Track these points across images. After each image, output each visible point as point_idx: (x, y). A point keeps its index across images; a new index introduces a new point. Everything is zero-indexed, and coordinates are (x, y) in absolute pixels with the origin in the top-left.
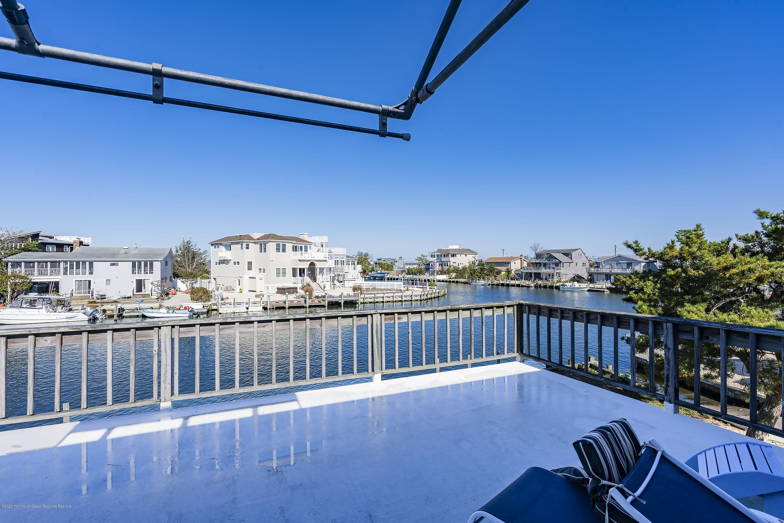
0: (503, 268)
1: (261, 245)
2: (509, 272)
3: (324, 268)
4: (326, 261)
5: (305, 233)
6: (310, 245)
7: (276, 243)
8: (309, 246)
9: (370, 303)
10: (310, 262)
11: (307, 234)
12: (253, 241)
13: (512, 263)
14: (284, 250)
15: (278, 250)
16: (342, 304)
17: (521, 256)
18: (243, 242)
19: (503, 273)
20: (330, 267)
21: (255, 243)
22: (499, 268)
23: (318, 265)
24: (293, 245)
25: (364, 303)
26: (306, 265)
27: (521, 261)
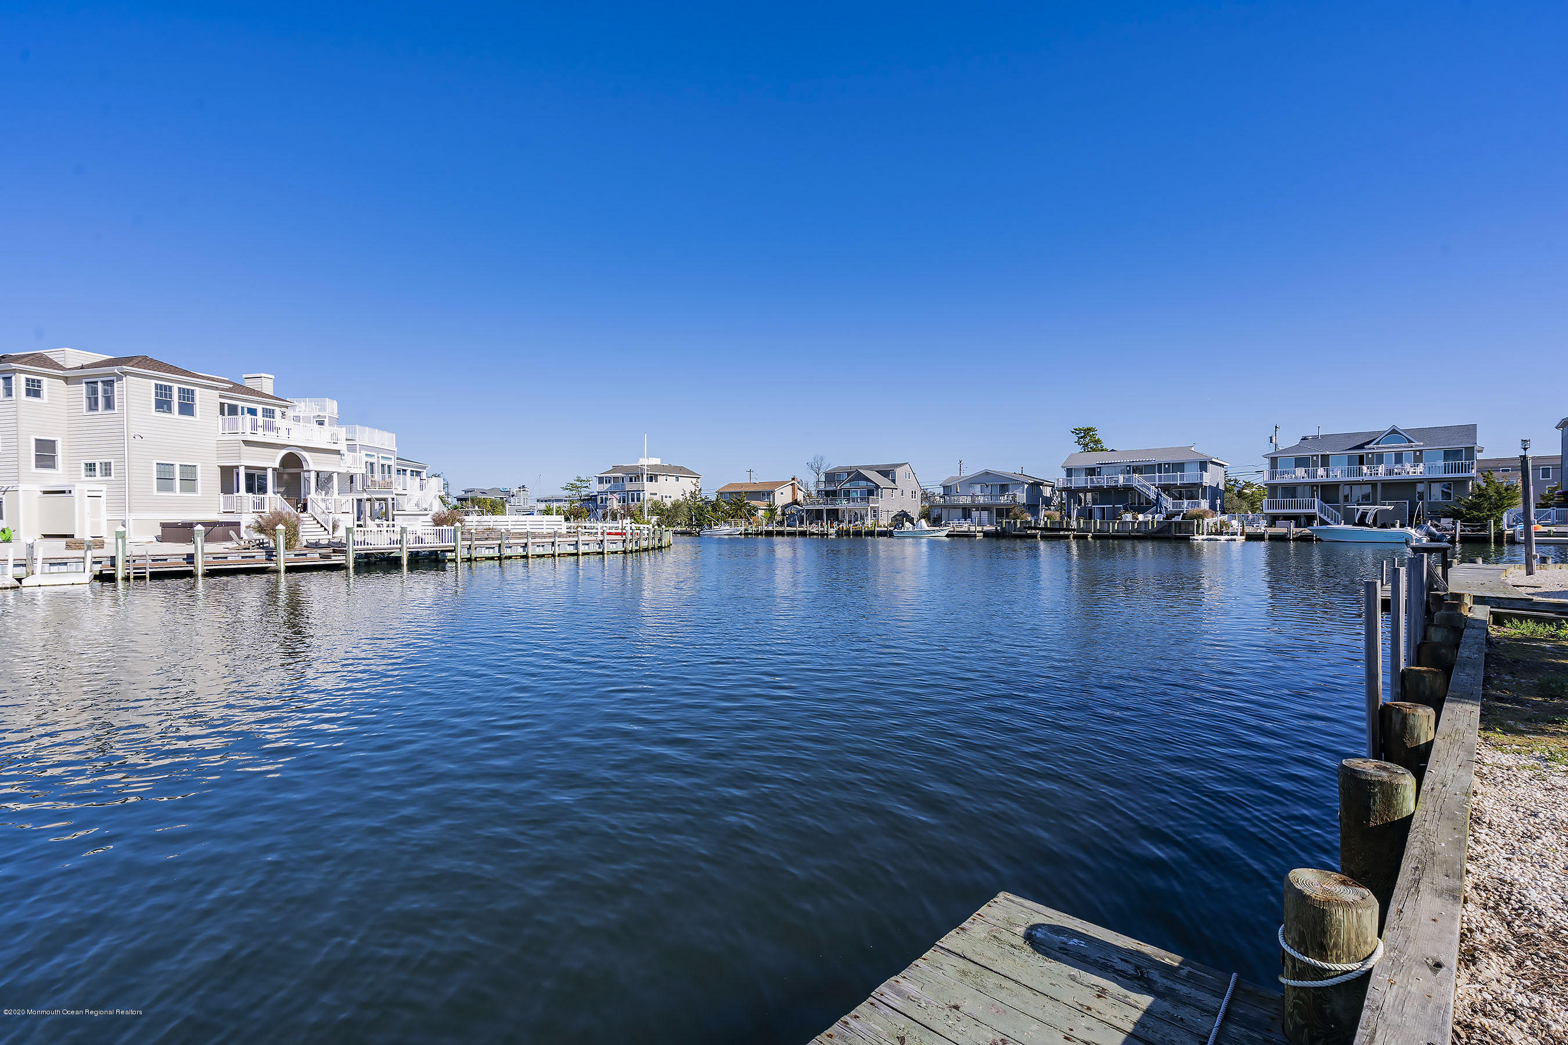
0: (762, 504)
1: (92, 385)
2: (771, 510)
3: (334, 472)
4: (338, 452)
5: (263, 375)
6: (283, 409)
7: (153, 382)
8: (278, 411)
9: (488, 559)
10: (284, 452)
11: (273, 377)
12: (60, 373)
13: (777, 494)
14: (187, 409)
15: (163, 404)
16: (405, 562)
17: (793, 479)
18: (15, 371)
19: (761, 513)
20: (352, 471)
21: (66, 379)
22: (753, 503)
23: (313, 464)
24: (223, 401)
25: (469, 560)
26: (272, 460)
27: (793, 490)
